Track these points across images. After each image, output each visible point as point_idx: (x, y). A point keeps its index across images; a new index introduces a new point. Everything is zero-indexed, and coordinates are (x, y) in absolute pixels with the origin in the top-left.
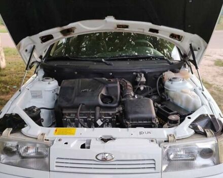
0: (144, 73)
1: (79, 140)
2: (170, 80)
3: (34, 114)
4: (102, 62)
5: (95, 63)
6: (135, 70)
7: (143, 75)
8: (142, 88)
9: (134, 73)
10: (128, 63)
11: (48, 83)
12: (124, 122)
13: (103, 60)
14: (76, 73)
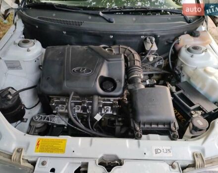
0: (155, 36)
1: (70, 163)
2: (188, 50)
3: (10, 103)
4: (100, 16)
5: (90, 17)
6: (144, 33)
7: (154, 39)
8: (151, 59)
9: (142, 37)
10: (134, 19)
11: (26, 49)
12: (132, 125)
13: (101, 14)
14: (65, 33)
